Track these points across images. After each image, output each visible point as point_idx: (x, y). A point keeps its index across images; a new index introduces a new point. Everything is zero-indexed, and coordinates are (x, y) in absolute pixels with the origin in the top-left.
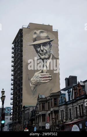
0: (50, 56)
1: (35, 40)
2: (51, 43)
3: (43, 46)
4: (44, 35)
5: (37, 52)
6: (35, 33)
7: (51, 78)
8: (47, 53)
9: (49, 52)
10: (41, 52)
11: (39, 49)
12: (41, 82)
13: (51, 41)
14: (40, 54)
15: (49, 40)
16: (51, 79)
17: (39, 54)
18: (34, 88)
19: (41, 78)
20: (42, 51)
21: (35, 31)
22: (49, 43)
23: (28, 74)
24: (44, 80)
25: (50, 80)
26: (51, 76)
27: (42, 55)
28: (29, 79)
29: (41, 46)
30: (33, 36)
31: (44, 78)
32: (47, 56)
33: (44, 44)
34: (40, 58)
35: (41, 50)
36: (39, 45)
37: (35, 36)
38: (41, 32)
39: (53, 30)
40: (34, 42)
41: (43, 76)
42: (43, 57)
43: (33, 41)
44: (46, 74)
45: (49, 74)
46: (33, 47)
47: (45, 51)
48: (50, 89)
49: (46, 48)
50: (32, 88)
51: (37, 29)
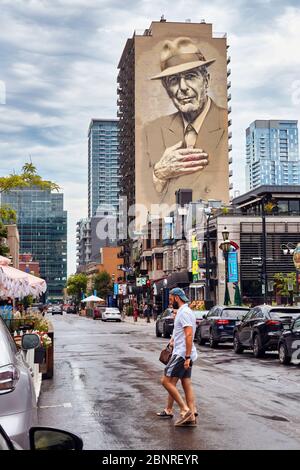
0: (203, 105)
1: (166, 65)
2: (207, 69)
3: (186, 79)
4: (190, 49)
5: (171, 95)
6: (166, 47)
7: (205, 161)
8: (196, 96)
9: (202, 93)
10: (180, 95)
11: (175, 89)
12: (181, 172)
13: (208, 64)
14: (179, 100)
15: (202, 63)
16: (207, 164)
17: (176, 101)
18: (164, 186)
19: (180, 160)
20: (184, 92)
21: (167, 42)
22: (203, 70)
23: (149, 151)
24: (187, 167)
25: (203, 164)
26: (205, 155)
27: (185, 103)
28: (151, 166)
29: (182, 80)
30: (160, 55)
31: (187, 160)
32: (195, 106)
33: (190, 74)
34: (177, 111)
35: (182, 90)
36: (176, 78)
37: (165, 55)
38: (183, 43)
39: (214, 36)
40: (162, 70)
41: (187, 156)
42: (185, 108)
43: (160, 69)
44: (194, 150)
45: (201, 151)
46: (159, 82)
47: (191, 93)
48: (204, 187)
49: (196, 84)
50: (159, 188)
51: (172, 36)
